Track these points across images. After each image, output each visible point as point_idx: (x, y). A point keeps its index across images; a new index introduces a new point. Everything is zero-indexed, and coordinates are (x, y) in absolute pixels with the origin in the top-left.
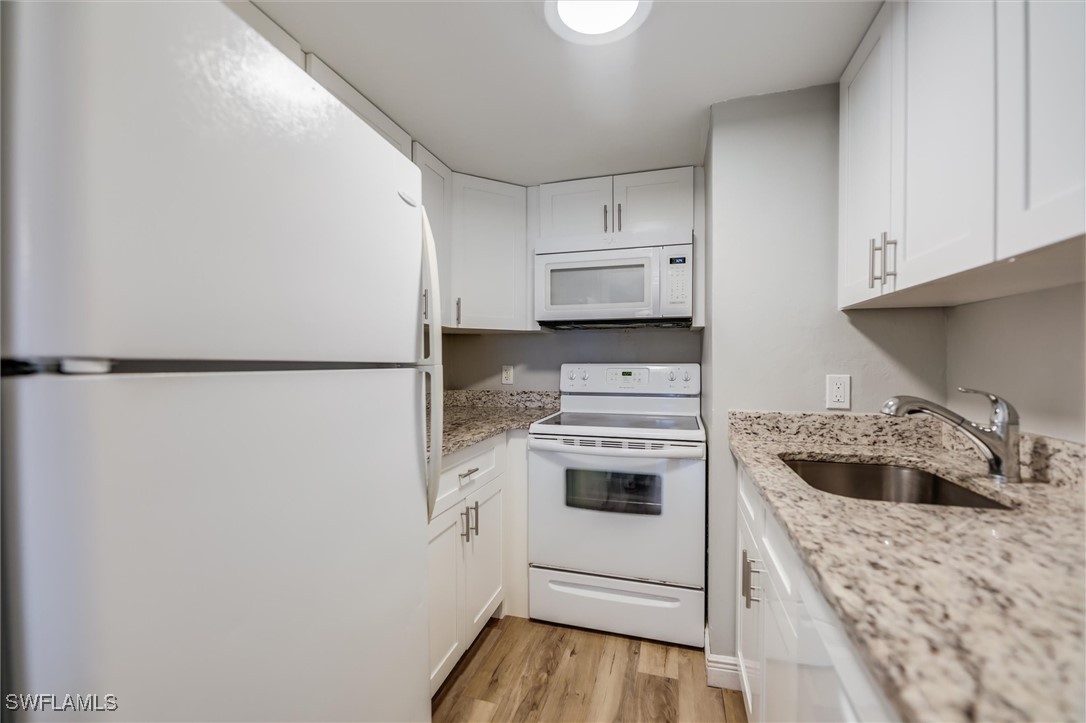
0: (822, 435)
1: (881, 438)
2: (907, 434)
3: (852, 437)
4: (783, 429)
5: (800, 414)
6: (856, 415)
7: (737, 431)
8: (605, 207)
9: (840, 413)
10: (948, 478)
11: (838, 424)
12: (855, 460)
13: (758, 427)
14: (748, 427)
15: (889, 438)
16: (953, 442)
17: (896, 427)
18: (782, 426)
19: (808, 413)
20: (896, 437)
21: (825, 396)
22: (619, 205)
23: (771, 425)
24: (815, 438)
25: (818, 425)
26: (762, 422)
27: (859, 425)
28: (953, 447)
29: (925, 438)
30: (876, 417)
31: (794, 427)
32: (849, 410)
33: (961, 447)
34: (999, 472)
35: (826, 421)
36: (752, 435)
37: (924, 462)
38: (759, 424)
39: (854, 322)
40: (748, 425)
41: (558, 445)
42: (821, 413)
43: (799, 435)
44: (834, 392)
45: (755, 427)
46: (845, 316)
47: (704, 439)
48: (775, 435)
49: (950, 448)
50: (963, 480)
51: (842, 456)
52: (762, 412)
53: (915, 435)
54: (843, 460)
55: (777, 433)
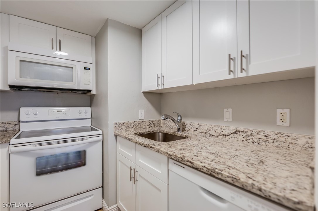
0: (139, 127)
1: (151, 126)
2: (155, 124)
3: (145, 126)
4: (129, 127)
5: (134, 121)
6: (146, 120)
7: (117, 129)
8: (53, 39)
9: (142, 120)
10: (169, 133)
11: (142, 123)
12: (149, 132)
13: (123, 127)
14: (120, 127)
15: (152, 126)
16: (164, 125)
17: (153, 123)
18: (129, 126)
19: (136, 121)
20: (153, 125)
21: (139, 116)
22: (60, 40)
23: (126, 125)
24: (137, 128)
25: (138, 124)
26: (124, 125)
27: (146, 123)
28: (164, 126)
29: (158, 125)
30: (150, 121)
31: (132, 125)
32: (144, 119)
33: (166, 126)
34: (179, 130)
35: (140, 123)
36: (121, 129)
37: (163, 130)
38: (123, 126)
39: (145, 96)
40: (120, 126)
41: (32, 147)
42: (138, 121)
43: (134, 128)
44: (141, 114)
45: (122, 127)
46: (143, 94)
47: (102, 133)
48: (128, 129)
49: (163, 126)
50: (173, 133)
51: (147, 132)
52: (124, 122)
53: (157, 124)
54: (147, 133)
55: (128, 128)
